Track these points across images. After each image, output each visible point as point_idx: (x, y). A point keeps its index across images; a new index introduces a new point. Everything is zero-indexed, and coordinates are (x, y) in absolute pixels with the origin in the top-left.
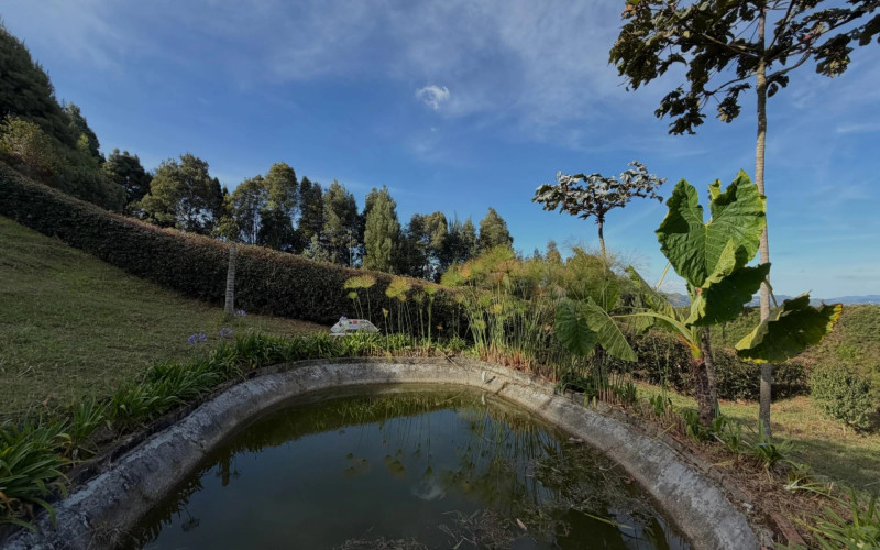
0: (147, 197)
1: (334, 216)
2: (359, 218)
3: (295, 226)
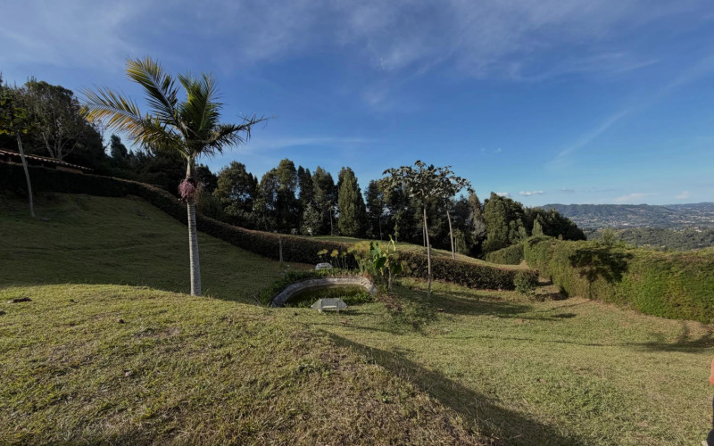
0: (216, 190)
1: (320, 190)
2: (336, 187)
3: (297, 197)
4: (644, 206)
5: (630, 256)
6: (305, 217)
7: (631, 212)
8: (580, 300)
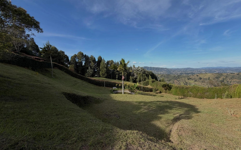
4: (166, 68)
5: (172, 86)
6: (87, 71)
7: (163, 70)
8: (164, 93)
